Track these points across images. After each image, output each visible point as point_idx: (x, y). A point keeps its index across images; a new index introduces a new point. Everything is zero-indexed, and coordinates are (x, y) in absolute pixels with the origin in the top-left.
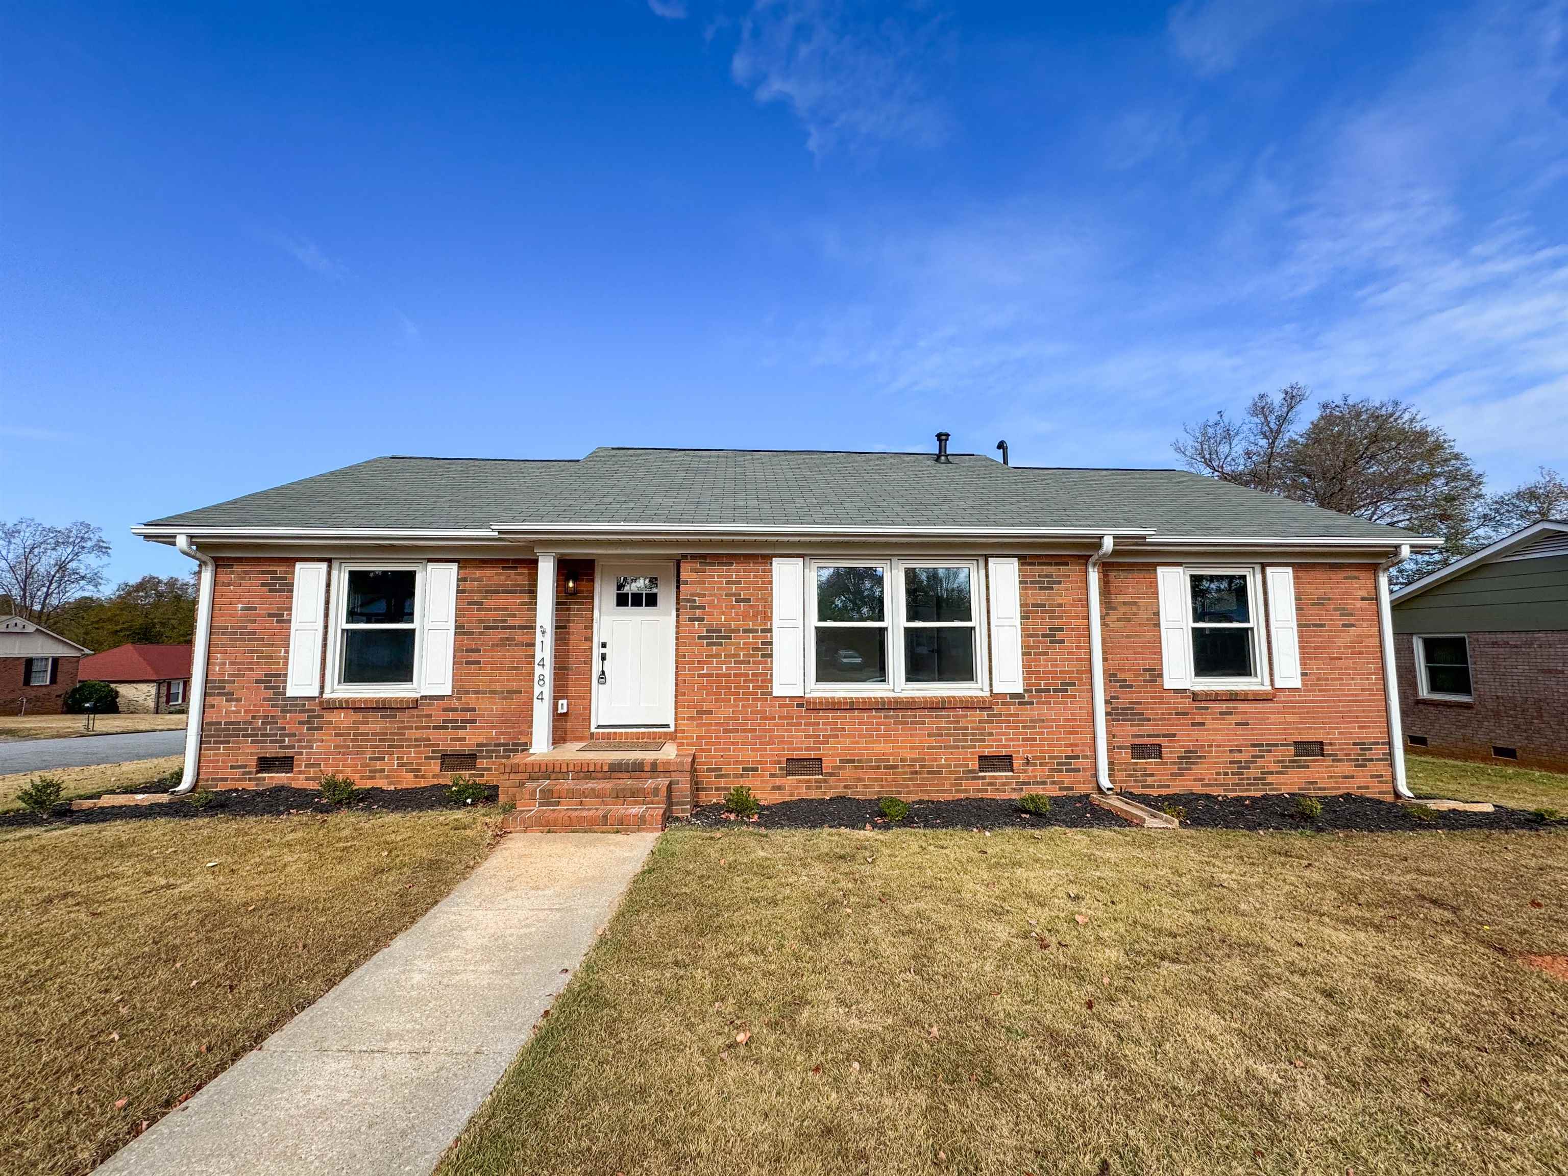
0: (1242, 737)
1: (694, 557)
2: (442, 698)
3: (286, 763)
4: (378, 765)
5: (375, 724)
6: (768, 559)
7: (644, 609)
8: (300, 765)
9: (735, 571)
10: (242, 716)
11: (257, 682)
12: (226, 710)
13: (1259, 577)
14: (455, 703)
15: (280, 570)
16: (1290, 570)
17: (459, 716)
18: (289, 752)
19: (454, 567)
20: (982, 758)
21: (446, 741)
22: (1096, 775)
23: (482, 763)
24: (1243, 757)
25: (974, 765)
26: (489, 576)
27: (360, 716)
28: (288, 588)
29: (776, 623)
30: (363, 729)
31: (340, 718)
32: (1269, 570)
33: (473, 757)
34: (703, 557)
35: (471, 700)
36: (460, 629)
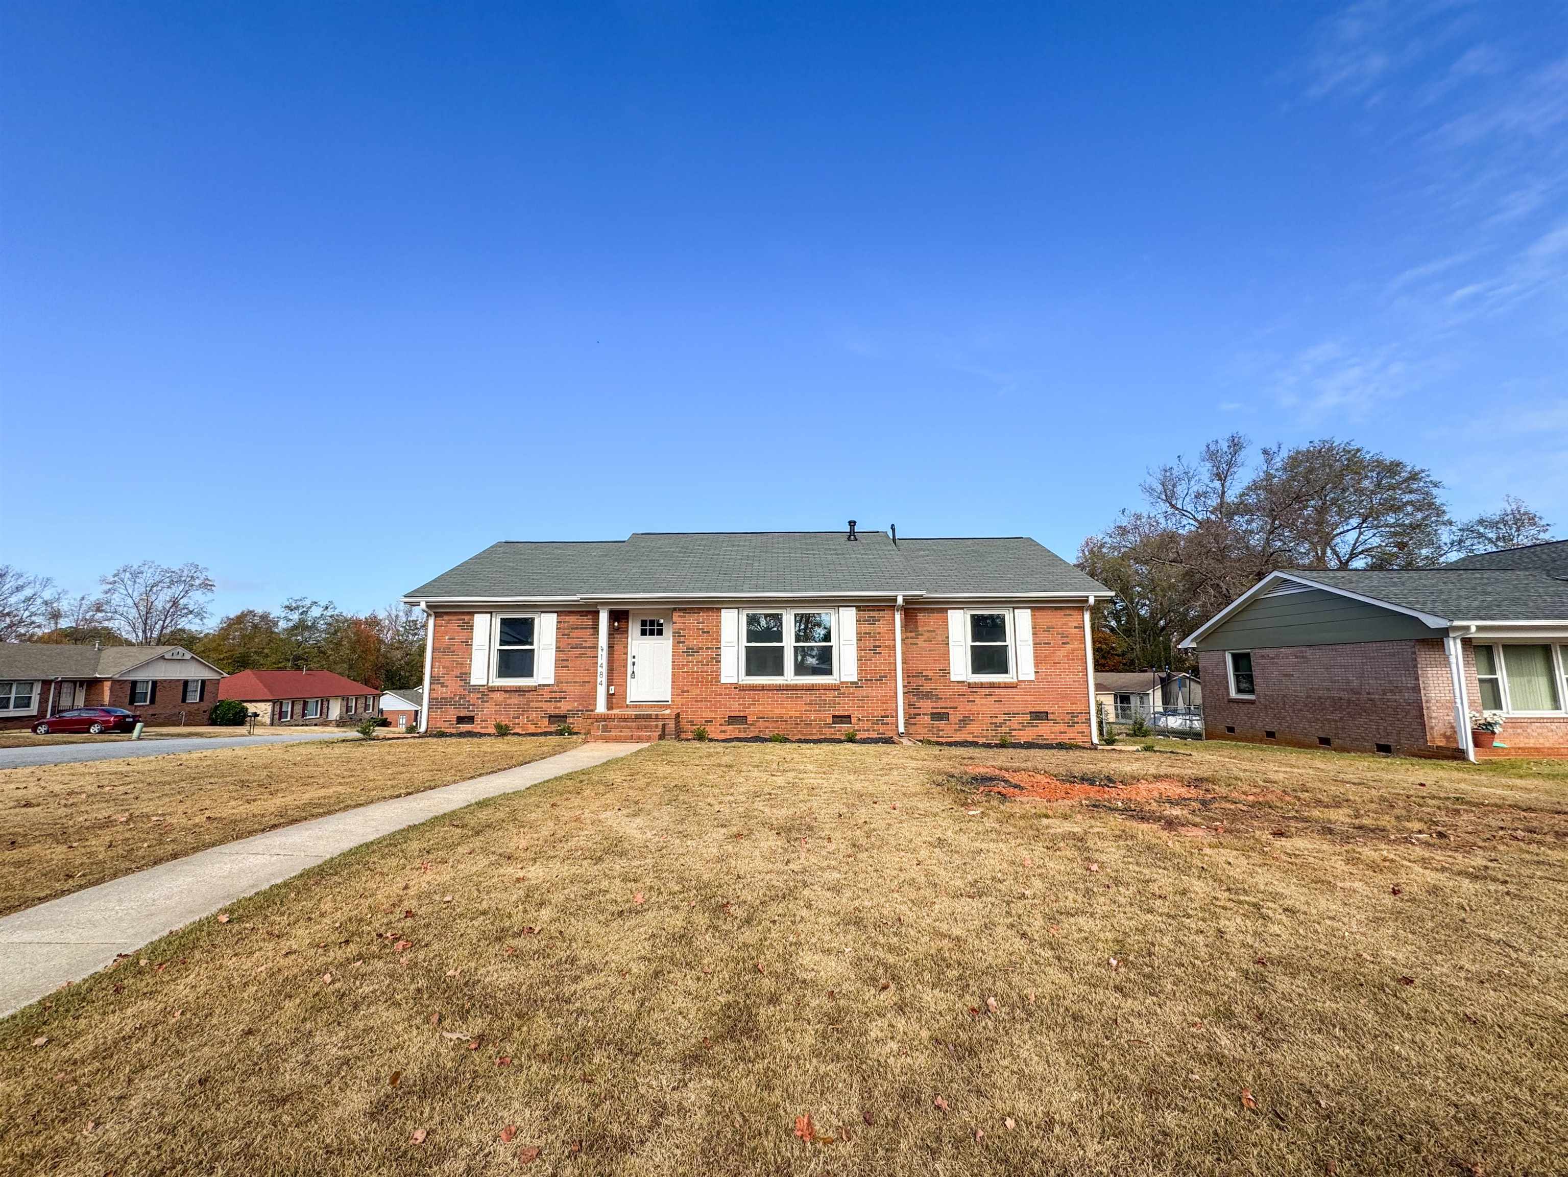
0: (996, 709)
1: (680, 609)
2: (549, 685)
3: (471, 720)
4: (517, 721)
5: (515, 700)
6: (719, 609)
7: (655, 637)
8: (478, 720)
9: (702, 616)
10: (448, 695)
11: (457, 677)
12: (441, 691)
13: (1012, 615)
14: (556, 688)
15: (466, 618)
16: (1029, 610)
17: (558, 695)
18: (472, 714)
19: (555, 616)
20: (834, 717)
21: (551, 709)
22: (897, 727)
23: (570, 720)
24: (998, 721)
25: (829, 720)
26: (573, 620)
27: (507, 695)
28: (471, 628)
29: (723, 644)
30: (509, 702)
31: (498, 696)
32: (1016, 611)
33: (565, 717)
34: (685, 609)
35: (564, 687)
36: (558, 650)
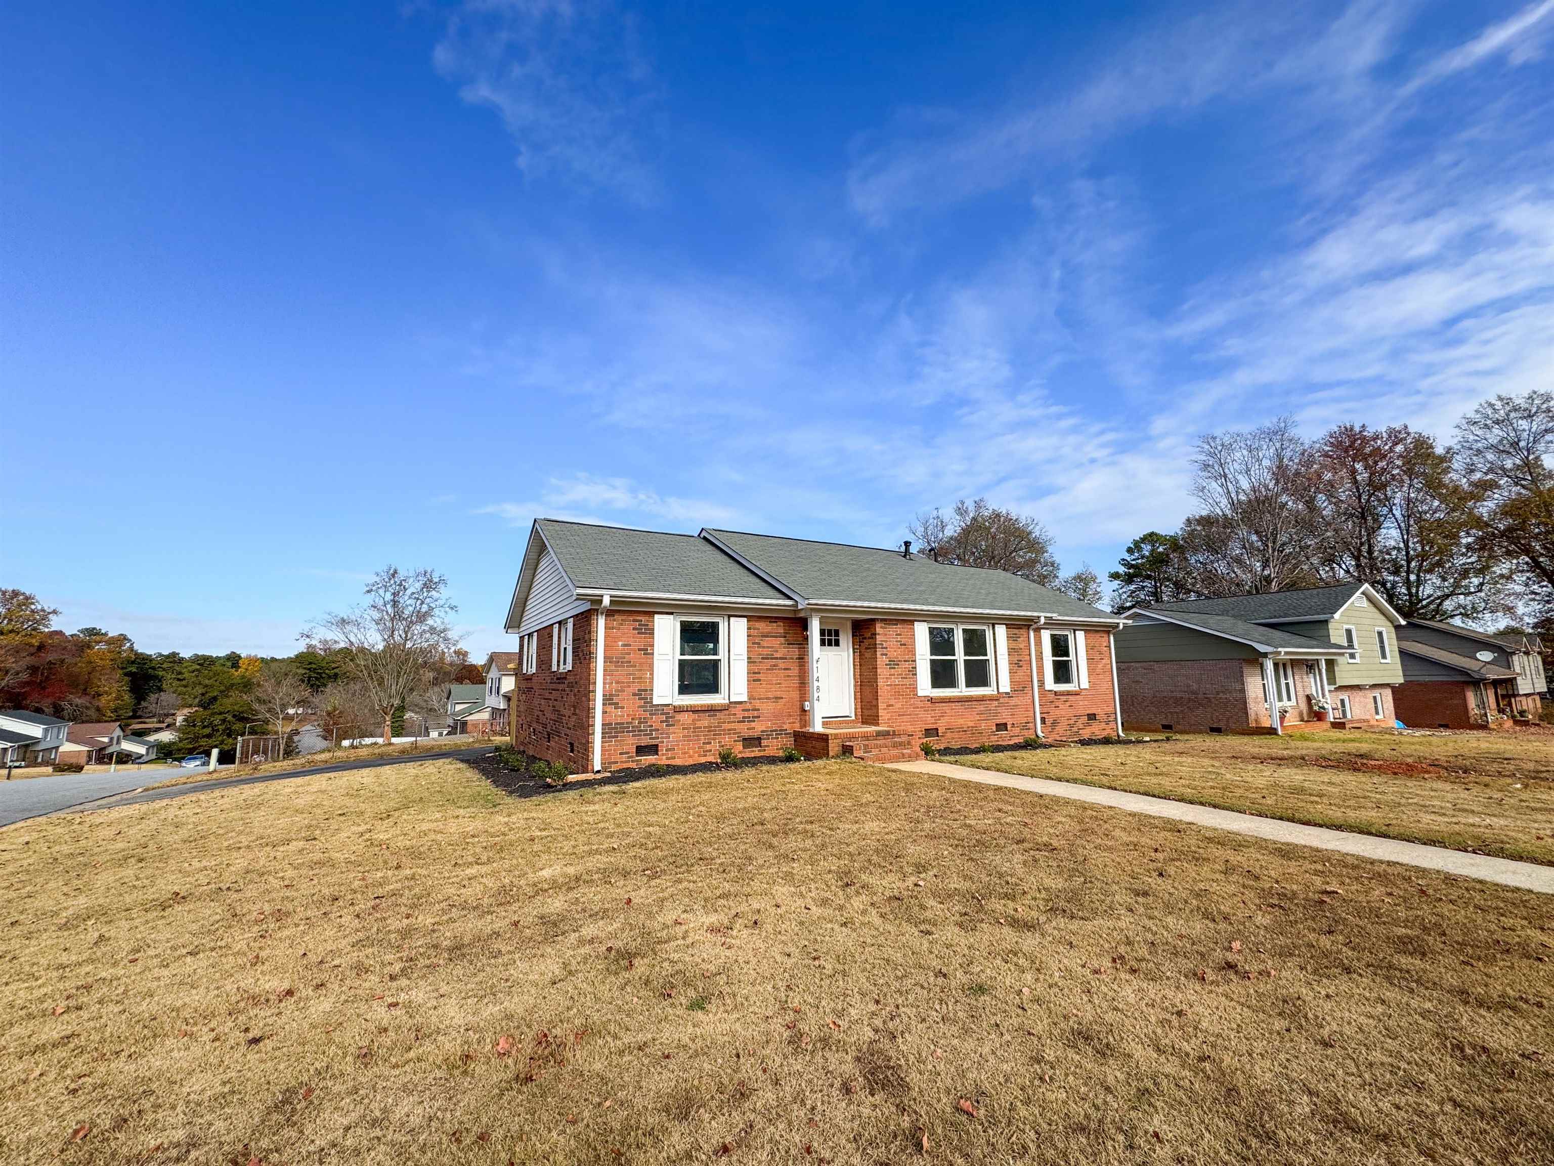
0: (1071, 712)
1: (882, 620)
2: (741, 703)
3: (653, 749)
4: (708, 747)
5: (705, 721)
6: (912, 622)
7: (833, 648)
8: (662, 750)
9: (899, 628)
10: (626, 719)
11: (634, 695)
12: (617, 715)
13: (1072, 636)
14: (748, 706)
15: (644, 619)
16: (1082, 633)
17: (751, 714)
18: (654, 742)
19: (745, 619)
20: (997, 725)
21: (744, 730)
22: (1036, 732)
23: (764, 743)
24: (1072, 722)
25: (994, 728)
26: (762, 626)
27: (696, 716)
28: (650, 632)
29: (918, 657)
30: (699, 724)
31: (685, 718)
32: (1075, 633)
33: (759, 739)
34: (885, 620)
35: (757, 704)
36: (750, 661)
